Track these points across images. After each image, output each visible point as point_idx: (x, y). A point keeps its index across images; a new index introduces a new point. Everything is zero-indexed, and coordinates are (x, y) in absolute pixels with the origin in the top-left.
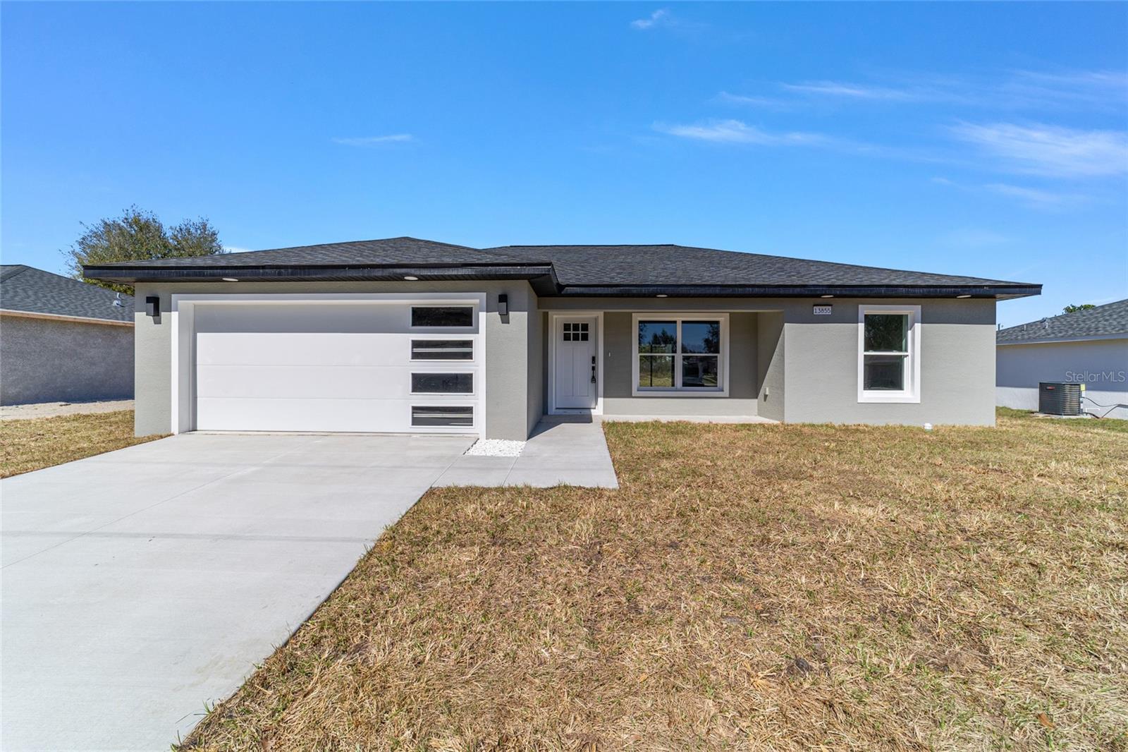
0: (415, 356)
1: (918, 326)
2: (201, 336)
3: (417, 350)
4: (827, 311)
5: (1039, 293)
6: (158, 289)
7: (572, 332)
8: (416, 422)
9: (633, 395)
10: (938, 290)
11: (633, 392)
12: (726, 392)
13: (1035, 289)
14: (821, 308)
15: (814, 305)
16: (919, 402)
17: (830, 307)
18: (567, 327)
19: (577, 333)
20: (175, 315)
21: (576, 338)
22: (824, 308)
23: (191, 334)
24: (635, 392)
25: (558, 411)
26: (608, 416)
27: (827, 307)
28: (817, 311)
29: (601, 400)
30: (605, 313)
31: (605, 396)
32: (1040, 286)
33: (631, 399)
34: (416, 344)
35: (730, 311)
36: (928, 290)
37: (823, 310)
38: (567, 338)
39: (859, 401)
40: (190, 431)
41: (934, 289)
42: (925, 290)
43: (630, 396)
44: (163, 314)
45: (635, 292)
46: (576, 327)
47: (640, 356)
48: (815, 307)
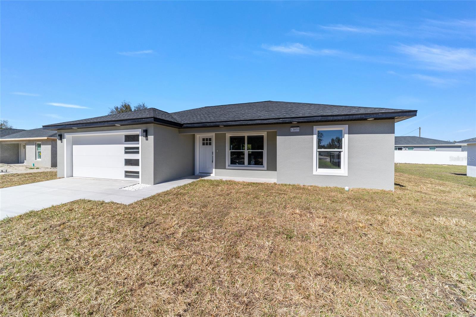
0: (126, 153)
1: (346, 136)
2: (73, 146)
3: (126, 151)
4: (297, 130)
5: (416, 115)
6: (62, 132)
7: (205, 142)
8: (126, 176)
9: (226, 168)
10: (351, 116)
11: (226, 167)
12: (265, 168)
13: (412, 113)
14: (294, 128)
15: (291, 127)
16: (347, 175)
17: (299, 128)
18: (203, 140)
19: (207, 142)
20: (65, 140)
21: (207, 144)
22: (296, 128)
23: (71, 146)
24: (227, 167)
25: (200, 174)
26: (217, 177)
27: (297, 128)
28: (292, 130)
29: (214, 170)
30: (215, 134)
31: (216, 168)
32: (416, 111)
33: (226, 170)
34: (126, 148)
35: (267, 131)
36: (345, 117)
37: (295, 129)
38: (203, 144)
39: (314, 174)
40: (71, 177)
41: (349, 116)
42: (343, 117)
43: (225, 168)
44: (63, 140)
45: (208, 125)
46: (207, 139)
47: (231, 152)
48: (291, 128)
